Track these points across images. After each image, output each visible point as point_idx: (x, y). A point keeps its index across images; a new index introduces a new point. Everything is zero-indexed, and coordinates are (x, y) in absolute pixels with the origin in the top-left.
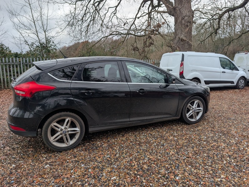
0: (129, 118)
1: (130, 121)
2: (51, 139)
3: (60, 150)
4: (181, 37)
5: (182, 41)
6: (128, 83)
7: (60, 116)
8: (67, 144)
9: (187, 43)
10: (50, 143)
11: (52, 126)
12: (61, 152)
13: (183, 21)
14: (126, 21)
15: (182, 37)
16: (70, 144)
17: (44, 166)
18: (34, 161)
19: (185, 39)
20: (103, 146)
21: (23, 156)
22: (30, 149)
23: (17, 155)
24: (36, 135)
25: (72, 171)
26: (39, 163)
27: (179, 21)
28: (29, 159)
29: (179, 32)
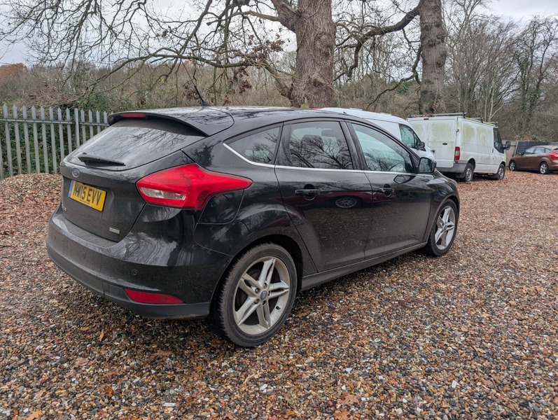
0: (364, 250)
1: (365, 258)
2: (238, 316)
3: (251, 344)
4: (313, 77)
5: (315, 85)
6: (365, 171)
7: (259, 255)
8: (265, 326)
9: (325, 91)
10: (237, 327)
11: (241, 281)
12: (252, 348)
13: (318, 43)
14: (169, 27)
15: (315, 76)
16: (272, 324)
17: (257, 389)
18: (212, 382)
19: (323, 82)
20: (336, 320)
21: (160, 374)
22: (160, 353)
23: (141, 376)
24: (208, 312)
25: (344, 388)
26: (230, 384)
27: (308, 42)
28: (191, 380)
29: (308, 64)
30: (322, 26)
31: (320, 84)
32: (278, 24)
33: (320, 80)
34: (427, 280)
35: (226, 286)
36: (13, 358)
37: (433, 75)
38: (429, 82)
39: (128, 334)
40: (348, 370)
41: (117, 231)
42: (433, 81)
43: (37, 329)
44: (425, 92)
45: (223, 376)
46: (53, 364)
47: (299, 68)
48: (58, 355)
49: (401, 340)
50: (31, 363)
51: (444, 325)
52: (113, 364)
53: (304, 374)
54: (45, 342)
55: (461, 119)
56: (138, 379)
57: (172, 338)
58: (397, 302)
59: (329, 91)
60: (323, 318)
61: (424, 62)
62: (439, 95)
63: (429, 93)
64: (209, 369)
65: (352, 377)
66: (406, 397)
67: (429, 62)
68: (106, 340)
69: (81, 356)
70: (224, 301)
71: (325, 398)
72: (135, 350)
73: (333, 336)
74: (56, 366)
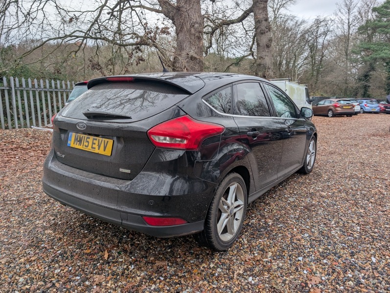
0: (277, 173)
2: (219, 227)
3: (226, 248)
4: (190, 53)
5: (191, 59)
8: (231, 233)
9: (199, 63)
10: (218, 237)
11: (221, 203)
12: (225, 251)
13: (193, 30)
14: (75, 15)
15: (192, 53)
16: (235, 232)
17: (247, 281)
18: (211, 281)
19: (198, 57)
20: (270, 224)
21: (168, 280)
22: (158, 263)
23: (155, 283)
24: (203, 228)
25: (305, 272)
26: (225, 280)
27: (185, 29)
28: (194, 281)
29: (186, 45)
30: (195, 18)
31: (195, 58)
32: (162, 15)
33: (195, 55)
34: (312, 191)
35: (213, 207)
36: (39, 283)
37: (264, 53)
38: (261, 58)
39: (125, 251)
40: (300, 258)
41: (128, 171)
42: (264, 57)
43: (47, 256)
44: (260, 65)
45: (216, 275)
46: (77, 283)
47: (180, 48)
48: (78, 276)
49: (321, 233)
50: (57, 285)
51: (342, 220)
52: (127, 277)
53: (272, 266)
54: (60, 266)
55: (287, 82)
56: (153, 287)
57: (161, 250)
58: (302, 207)
59: (201, 63)
60: (261, 224)
61: (258, 45)
62: (268, 67)
63: (262, 65)
64: (203, 271)
65: (305, 263)
66: (349, 272)
67: (261, 45)
68: (111, 258)
69: (96, 274)
70: (212, 218)
71: (297, 281)
72: (138, 263)
73: (275, 235)
74: (79, 285)
